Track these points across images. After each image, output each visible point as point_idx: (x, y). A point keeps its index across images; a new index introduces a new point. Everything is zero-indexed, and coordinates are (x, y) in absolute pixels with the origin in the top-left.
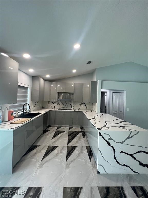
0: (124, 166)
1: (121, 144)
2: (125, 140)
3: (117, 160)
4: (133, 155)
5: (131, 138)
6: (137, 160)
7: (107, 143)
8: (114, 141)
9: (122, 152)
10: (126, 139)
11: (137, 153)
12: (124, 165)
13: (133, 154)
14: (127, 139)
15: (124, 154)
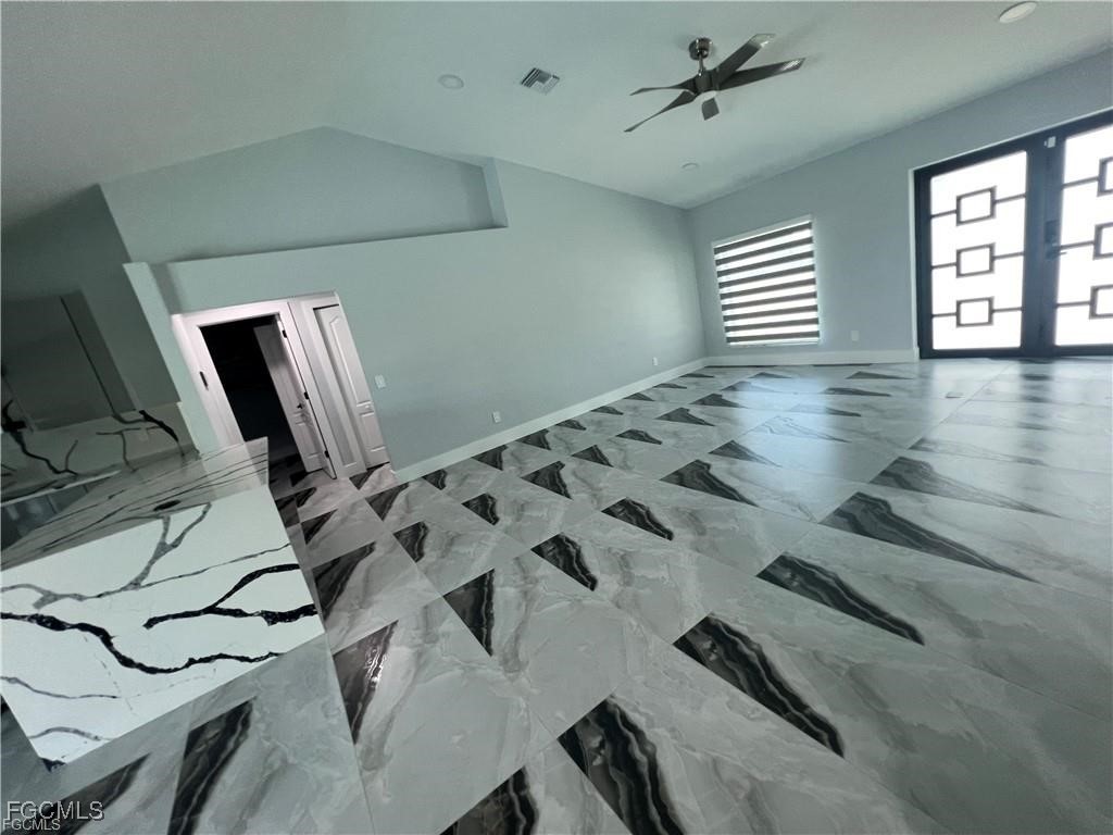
0: (193, 666)
1: (131, 593)
2: (148, 569)
3: (141, 667)
4: (220, 606)
5: (174, 545)
6: (251, 615)
7: (35, 626)
8: (80, 598)
9: (150, 623)
10: (152, 562)
11: (237, 588)
12: (192, 662)
13: (222, 600)
14: (156, 557)
15: (170, 621)
